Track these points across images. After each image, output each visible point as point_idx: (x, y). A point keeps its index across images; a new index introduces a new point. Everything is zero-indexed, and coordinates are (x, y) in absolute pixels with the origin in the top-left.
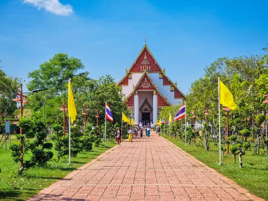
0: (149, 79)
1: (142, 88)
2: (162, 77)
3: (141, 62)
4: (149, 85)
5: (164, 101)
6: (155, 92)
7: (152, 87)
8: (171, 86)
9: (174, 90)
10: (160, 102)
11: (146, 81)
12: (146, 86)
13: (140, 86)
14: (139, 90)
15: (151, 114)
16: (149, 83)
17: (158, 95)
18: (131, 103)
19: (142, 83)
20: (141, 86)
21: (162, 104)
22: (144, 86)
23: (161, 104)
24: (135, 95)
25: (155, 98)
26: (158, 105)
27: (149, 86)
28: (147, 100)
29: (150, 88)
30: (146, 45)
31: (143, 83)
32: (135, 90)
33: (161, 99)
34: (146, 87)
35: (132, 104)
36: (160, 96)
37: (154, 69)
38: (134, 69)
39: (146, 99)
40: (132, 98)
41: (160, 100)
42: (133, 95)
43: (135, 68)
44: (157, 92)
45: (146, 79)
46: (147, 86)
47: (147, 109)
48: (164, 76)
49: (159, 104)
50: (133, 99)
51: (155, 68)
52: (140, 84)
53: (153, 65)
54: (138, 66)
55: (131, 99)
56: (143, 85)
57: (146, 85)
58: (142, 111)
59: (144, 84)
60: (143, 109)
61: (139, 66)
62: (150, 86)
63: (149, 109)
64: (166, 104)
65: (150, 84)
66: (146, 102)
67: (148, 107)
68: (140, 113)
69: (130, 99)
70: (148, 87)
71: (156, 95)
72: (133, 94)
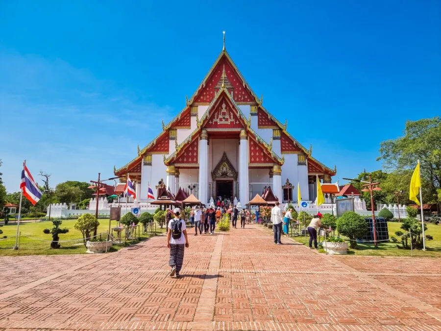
0: (231, 106)
1: (216, 125)
2: (256, 112)
3: (217, 84)
4: (230, 118)
5: (264, 153)
6: (243, 133)
7: (238, 122)
8: (274, 130)
9: (279, 135)
10: (255, 154)
11: (224, 110)
12: (224, 120)
13: (212, 121)
14: (209, 130)
15: (234, 183)
16: (232, 114)
17: (251, 140)
18: (193, 157)
19: (216, 114)
20: (215, 120)
21: (260, 159)
22: (221, 120)
23: (257, 160)
24: (201, 139)
25: (244, 145)
26: (251, 162)
27: (230, 121)
28: (226, 156)
29: (232, 125)
30: (224, 51)
31: (218, 114)
32: (200, 128)
33: (257, 149)
34: (224, 122)
35: (195, 160)
36: (254, 142)
37: (241, 98)
38: (202, 98)
39: (225, 154)
40: (194, 146)
41: (255, 151)
42: (197, 141)
43: (203, 96)
44: (248, 132)
45: (224, 106)
46: (226, 120)
47: (226, 174)
48: (259, 109)
49: (253, 160)
50: (195, 149)
51: (241, 94)
52: (212, 118)
53: (239, 91)
54: (209, 91)
55: (193, 148)
56: (217, 118)
57: (224, 118)
58: (216, 177)
59: (220, 116)
60: (220, 172)
61: (211, 93)
62: (233, 120)
63: (230, 173)
64: (267, 160)
65: (232, 117)
66: (225, 159)
67: (228, 170)
68: (213, 180)
69: (190, 149)
70: (228, 123)
71: (247, 139)
72: (198, 138)
